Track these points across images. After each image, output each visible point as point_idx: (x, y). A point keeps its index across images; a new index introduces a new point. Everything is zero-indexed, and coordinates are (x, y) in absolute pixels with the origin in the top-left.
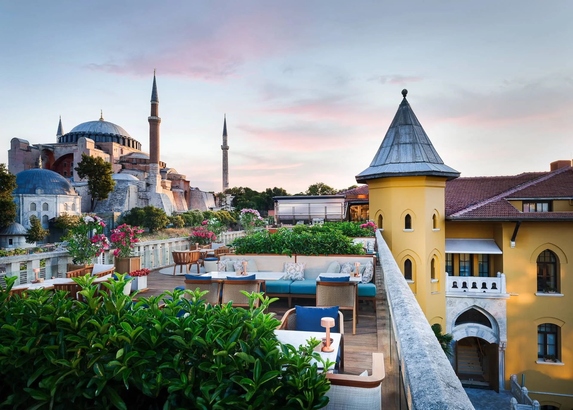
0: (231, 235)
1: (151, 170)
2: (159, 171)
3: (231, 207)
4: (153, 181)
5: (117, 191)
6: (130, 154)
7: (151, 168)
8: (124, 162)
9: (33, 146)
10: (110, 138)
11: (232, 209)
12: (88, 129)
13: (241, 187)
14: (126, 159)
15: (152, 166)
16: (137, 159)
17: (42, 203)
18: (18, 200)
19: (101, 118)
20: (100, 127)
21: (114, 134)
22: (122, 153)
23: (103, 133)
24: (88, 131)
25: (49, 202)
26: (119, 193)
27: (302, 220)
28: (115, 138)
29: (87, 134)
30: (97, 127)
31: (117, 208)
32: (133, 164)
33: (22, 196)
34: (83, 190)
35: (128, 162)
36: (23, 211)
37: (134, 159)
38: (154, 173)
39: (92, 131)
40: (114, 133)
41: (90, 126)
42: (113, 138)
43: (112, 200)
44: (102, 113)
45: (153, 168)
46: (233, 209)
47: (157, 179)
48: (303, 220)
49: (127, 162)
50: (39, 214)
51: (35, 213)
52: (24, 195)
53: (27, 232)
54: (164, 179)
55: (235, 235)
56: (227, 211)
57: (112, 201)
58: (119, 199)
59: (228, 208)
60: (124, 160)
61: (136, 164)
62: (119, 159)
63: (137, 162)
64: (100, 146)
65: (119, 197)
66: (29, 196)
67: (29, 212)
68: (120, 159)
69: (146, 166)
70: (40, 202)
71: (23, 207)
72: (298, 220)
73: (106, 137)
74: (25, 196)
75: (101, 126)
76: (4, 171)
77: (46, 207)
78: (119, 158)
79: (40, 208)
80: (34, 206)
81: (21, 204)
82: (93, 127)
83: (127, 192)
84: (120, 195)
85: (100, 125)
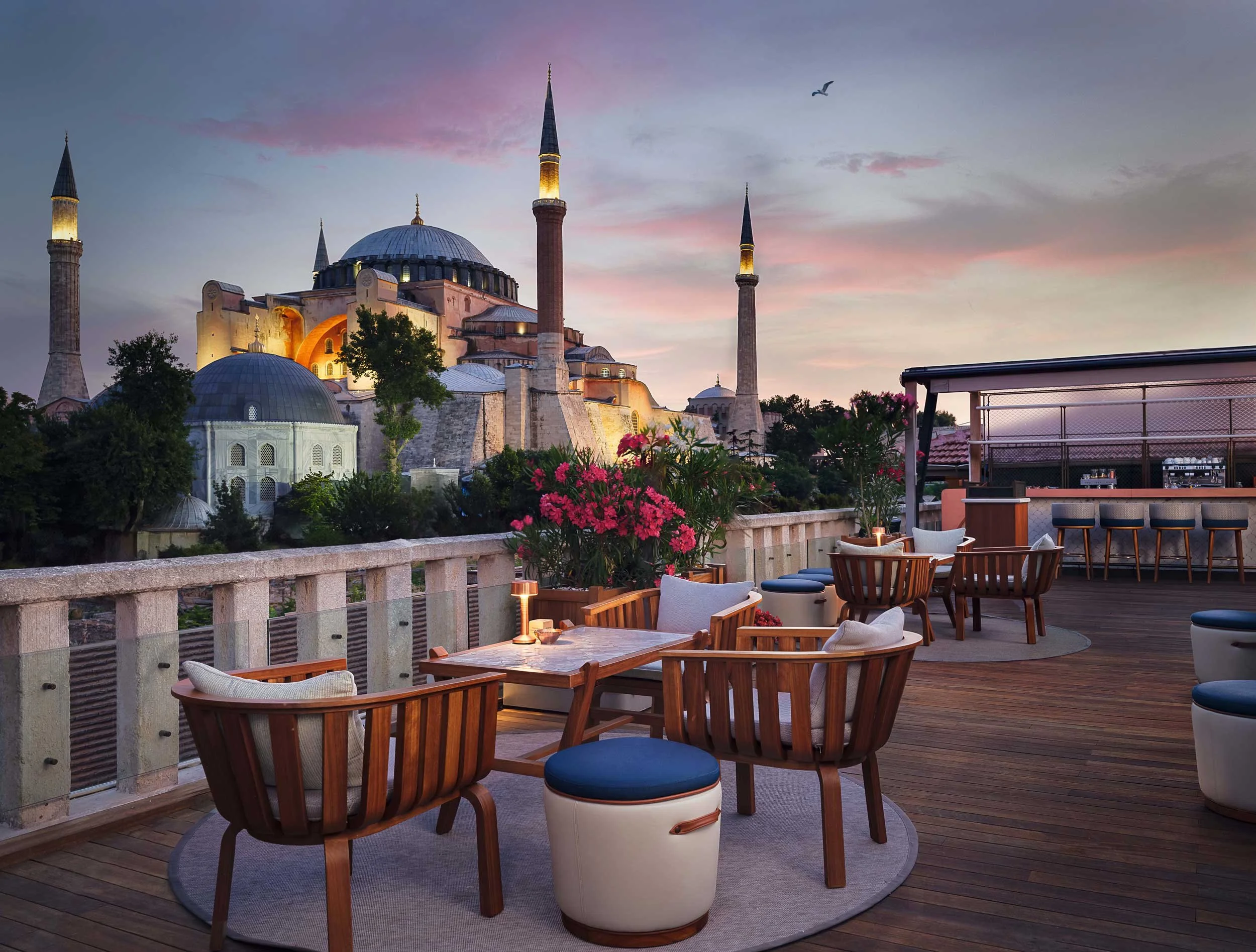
0: (785, 531)
1: (543, 352)
2: (562, 352)
3: (766, 455)
4: (545, 381)
5: (453, 411)
6: (489, 312)
7: (541, 346)
8: (475, 332)
9: (253, 300)
10: (438, 270)
11: (768, 460)
12: (385, 248)
13: (794, 396)
14: (479, 324)
15: (544, 338)
16: (507, 324)
17: (260, 445)
18: (202, 438)
19: (417, 218)
20: (412, 242)
21: (449, 259)
22: (468, 308)
23: (421, 256)
24: (383, 252)
25: (275, 442)
26: (460, 418)
27: (1107, 467)
28: (451, 269)
29: (381, 262)
30: (404, 243)
31: (453, 457)
32: (495, 338)
33: (212, 427)
34: (369, 410)
35: (485, 332)
36: (213, 468)
37: (499, 325)
38: (548, 359)
39: (393, 252)
40: (447, 255)
41: (389, 239)
42: (445, 268)
43: (441, 435)
44: (417, 205)
45: (547, 346)
46: (772, 457)
47: (557, 375)
48: (1112, 467)
49: (481, 332)
50: (252, 474)
51: (243, 473)
52: (216, 423)
53: (207, 523)
54: (578, 375)
55: (802, 529)
56: (753, 463)
57: (441, 439)
58: (458, 433)
59: (757, 455)
60: (473, 326)
61: (503, 337)
62: (460, 326)
63: (507, 331)
64: (413, 292)
65: (459, 427)
66: (227, 427)
67: (229, 468)
68: (463, 326)
69: (528, 343)
70: (255, 442)
71: (213, 455)
72: (1087, 468)
73: (428, 267)
74: (219, 427)
75: (415, 238)
76: (167, 361)
77: (269, 456)
78: (460, 323)
79: (254, 459)
80: (240, 455)
81: (209, 446)
82: (396, 243)
83: (478, 413)
84: (460, 423)
85: (412, 235)
